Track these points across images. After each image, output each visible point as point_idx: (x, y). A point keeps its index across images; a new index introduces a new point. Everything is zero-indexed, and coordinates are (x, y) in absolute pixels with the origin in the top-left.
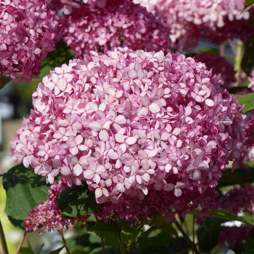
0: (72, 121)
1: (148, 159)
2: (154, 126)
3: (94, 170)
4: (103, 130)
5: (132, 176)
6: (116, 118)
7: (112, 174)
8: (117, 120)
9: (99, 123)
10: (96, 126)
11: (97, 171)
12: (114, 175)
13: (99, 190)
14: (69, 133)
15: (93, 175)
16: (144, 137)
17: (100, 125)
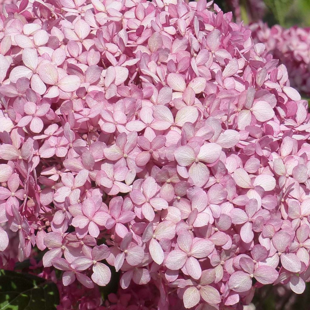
0: (127, 148)
1: (302, 219)
2: (278, 148)
3: (187, 249)
4: (197, 163)
5: (271, 257)
6: (220, 137)
7: (225, 255)
8: (222, 140)
9: (190, 149)
10: (186, 155)
11: (194, 251)
12: (228, 257)
13: (192, 292)
14: (120, 173)
15: (185, 261)
16: (283, 174)
17: (193, 152)
